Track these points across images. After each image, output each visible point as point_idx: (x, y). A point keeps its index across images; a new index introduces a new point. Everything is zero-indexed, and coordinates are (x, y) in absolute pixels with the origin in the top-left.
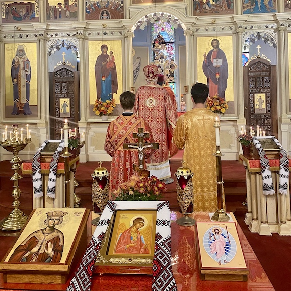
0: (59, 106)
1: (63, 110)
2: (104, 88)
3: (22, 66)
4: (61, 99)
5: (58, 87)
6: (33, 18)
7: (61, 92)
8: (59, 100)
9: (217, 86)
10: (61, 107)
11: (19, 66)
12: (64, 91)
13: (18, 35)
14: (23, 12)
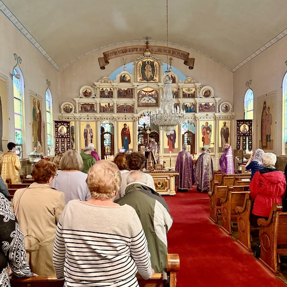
3: (89, 132)
6: (94, 111)
9: (172, 142)
11: (87, 132)
13: (87, 118)
14: (89, 108)
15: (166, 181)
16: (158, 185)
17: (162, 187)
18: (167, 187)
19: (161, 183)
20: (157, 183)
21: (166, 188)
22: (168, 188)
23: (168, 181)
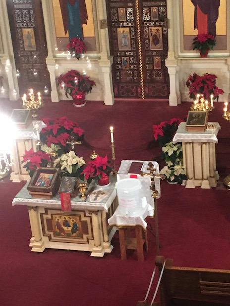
0: (23, 38)
1: (27, 42)
2: (71, 17)
4: (23, 30)
5: (18, 15)
7: (23, 21)
8: (22, 31)
9: (206, 16)
10: (24, 39)
12: (26, 19)
15: (83, 219)
16: (65, 228)
17: (73, 231)
18: (87, 233)
19: (71, 222)
20: (61, 221)
21: (85, 236)
22: (90, 235)
23: (88, 219)
